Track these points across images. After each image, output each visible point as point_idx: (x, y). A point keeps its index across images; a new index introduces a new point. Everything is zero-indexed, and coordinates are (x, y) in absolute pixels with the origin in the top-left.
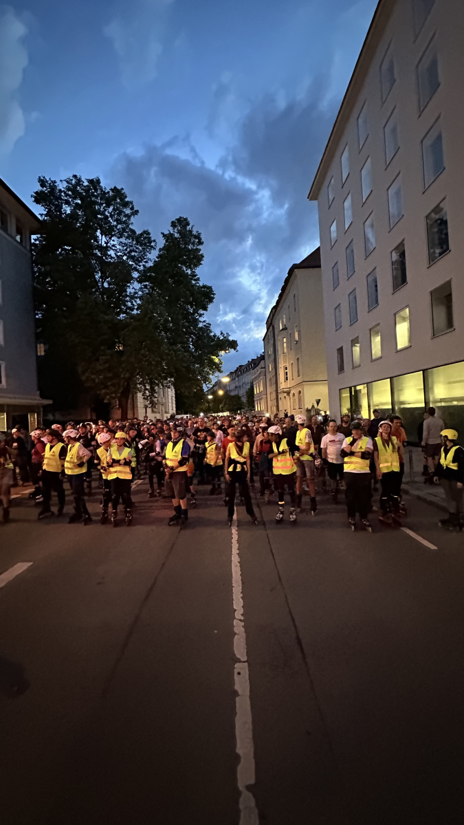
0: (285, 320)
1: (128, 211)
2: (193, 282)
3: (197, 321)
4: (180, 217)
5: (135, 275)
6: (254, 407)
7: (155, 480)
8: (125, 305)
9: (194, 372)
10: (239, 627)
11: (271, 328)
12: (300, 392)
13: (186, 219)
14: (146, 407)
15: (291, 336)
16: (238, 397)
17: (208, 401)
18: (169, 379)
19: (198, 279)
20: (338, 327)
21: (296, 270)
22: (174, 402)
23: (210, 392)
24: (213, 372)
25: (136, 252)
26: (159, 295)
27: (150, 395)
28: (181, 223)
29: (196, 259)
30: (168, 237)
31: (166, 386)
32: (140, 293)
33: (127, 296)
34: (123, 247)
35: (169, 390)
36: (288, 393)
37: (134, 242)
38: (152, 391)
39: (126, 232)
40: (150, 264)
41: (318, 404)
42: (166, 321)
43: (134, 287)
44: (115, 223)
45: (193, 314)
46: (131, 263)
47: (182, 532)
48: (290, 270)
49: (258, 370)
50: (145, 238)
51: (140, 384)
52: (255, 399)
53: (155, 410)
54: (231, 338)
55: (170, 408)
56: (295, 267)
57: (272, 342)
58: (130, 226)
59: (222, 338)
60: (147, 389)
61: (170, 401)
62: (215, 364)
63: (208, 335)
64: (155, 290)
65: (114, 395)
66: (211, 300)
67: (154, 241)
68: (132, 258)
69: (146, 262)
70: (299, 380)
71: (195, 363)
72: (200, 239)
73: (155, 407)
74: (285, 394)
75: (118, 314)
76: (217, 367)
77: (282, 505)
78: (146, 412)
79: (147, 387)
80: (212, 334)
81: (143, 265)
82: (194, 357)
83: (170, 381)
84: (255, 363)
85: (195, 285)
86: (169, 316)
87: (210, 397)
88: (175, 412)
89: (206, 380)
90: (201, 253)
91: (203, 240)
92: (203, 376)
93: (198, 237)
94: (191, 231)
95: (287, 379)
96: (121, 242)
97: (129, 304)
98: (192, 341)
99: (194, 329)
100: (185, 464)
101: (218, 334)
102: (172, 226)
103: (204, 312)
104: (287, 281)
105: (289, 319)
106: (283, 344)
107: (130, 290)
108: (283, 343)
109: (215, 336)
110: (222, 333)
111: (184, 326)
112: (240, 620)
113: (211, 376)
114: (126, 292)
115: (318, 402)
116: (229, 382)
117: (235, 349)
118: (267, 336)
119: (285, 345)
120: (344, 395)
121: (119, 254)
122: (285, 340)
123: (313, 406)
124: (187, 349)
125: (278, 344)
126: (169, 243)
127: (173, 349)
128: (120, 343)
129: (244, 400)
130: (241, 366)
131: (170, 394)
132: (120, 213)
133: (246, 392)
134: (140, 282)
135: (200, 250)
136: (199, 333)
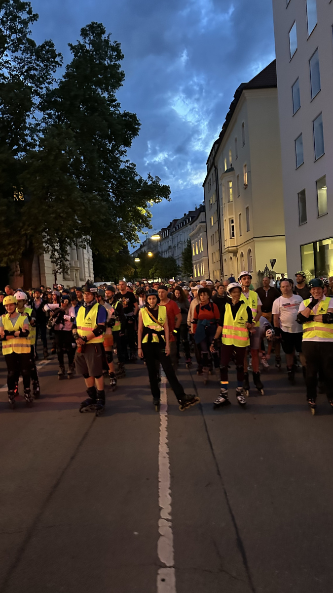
0: (230, 159)
1: (24, 16)
2: (112, 109)
3: (117, 161)
4: (93, 23)
5: (36, 100)
6: (192, 272)
7: (66, 359)
8: (24, 141)
9: (115, 226)
10: (165, 527)
11: (213, 169)
12: (250, 251)
13: (100, 26)
14: (55, 273)
15: (239, 178)
16: (172, 260)
17: (135, 266)
18: (84, 237)
19: (118, 105)
20: (300, 164)
21: (244, 91)
22: (92, 267)
23: (136, 255)
24: (139, 227)
25: (36, 70)
26: (68, 126)
27: (60, 258)
28: (95, 30)
29: (115, 78)
30: (77, 49)
31: (81, 246)
32: (43, 125)
33: (26, 128)
34: (19, 63)
35: (85, 251)
36: (235, 253)
37: (34, 58)
38: (63, 252)
39: (23, 44)
40: (55, 86)
41: (273, 266)
42: (78, 160)
43: (35, 117)
44: (8, 32)
45: (112, 151)
46: (29, 85)
47: (98, 419)
48: (237, 91)
49: (197, 225)
50: (47, 52)
51: (46, 242)
52: (193, 262)
53: (67, 276)
54: (161, 184)
55: (87, 275)
56: (243, 87)
57: (214, 187)
58: (28, 36)
59: (150, 183)
60: (56, 250)
61: (86, 266)
62: (141, 216)
63: (132, 179)
64: (63, 121)
65: (13, 257)
66: (135, 132)
67: (60, 55)
68: (32, 77)
69: (50, 83)
70: (250, 235)
71: (116, 215)
72: (119, 52)
73: (67, 273)
74: (231, 255)
75: (15, 152)
76: (144, 222)
77: (225, 386)
78: (56, 279)
79: (56, 247)
80: (137, 178)
81: (46, 87)
82: (115, 207)
83: (85, 240)
84: (193, 216)
85: (114, 112)
86: (81, 154)
87: (137, 260)
88: (92, 279)
89: (131, 237)
90: (121, 70)
91: (123, 53)
92: (127, 232)
93: (116, 49)
94: (107, 42)
95: (233, 236)
96: (16, 58)
97: (29, 139)
98: (112, 188)
99: (115, 172)
100: (101, 333)
101: (145, 177)
102: (82, 35)
103: (127, 148)
104: (233, 106)
105: (236, 157)
106: (229, 190)
107: (30, 121)
108: (229, 188)
109: (141, 180)
110: (150, 177)
111: (101, 168)
112: (167, 520)
113: (137, 233)
114: (26, 123)
115: (273, 263)
116: (160, 241)
117: (166, 198)
118: (208, 181)
119: (231, 190)
120: (305, 253)
121: (14, 73)
122: (231, 184)
123: (267, 269)
124: (106, 197)
125: (222, 189)
126: (79, 57)
127: (87, 197)
128: (19, 190)
129: (180, 263)
130: (175, 221)
131: (86, 256)
132: (15, 18)
133: (183, 253)
134: (42, 109)
135: (119, 66)
136: (120, 177)
